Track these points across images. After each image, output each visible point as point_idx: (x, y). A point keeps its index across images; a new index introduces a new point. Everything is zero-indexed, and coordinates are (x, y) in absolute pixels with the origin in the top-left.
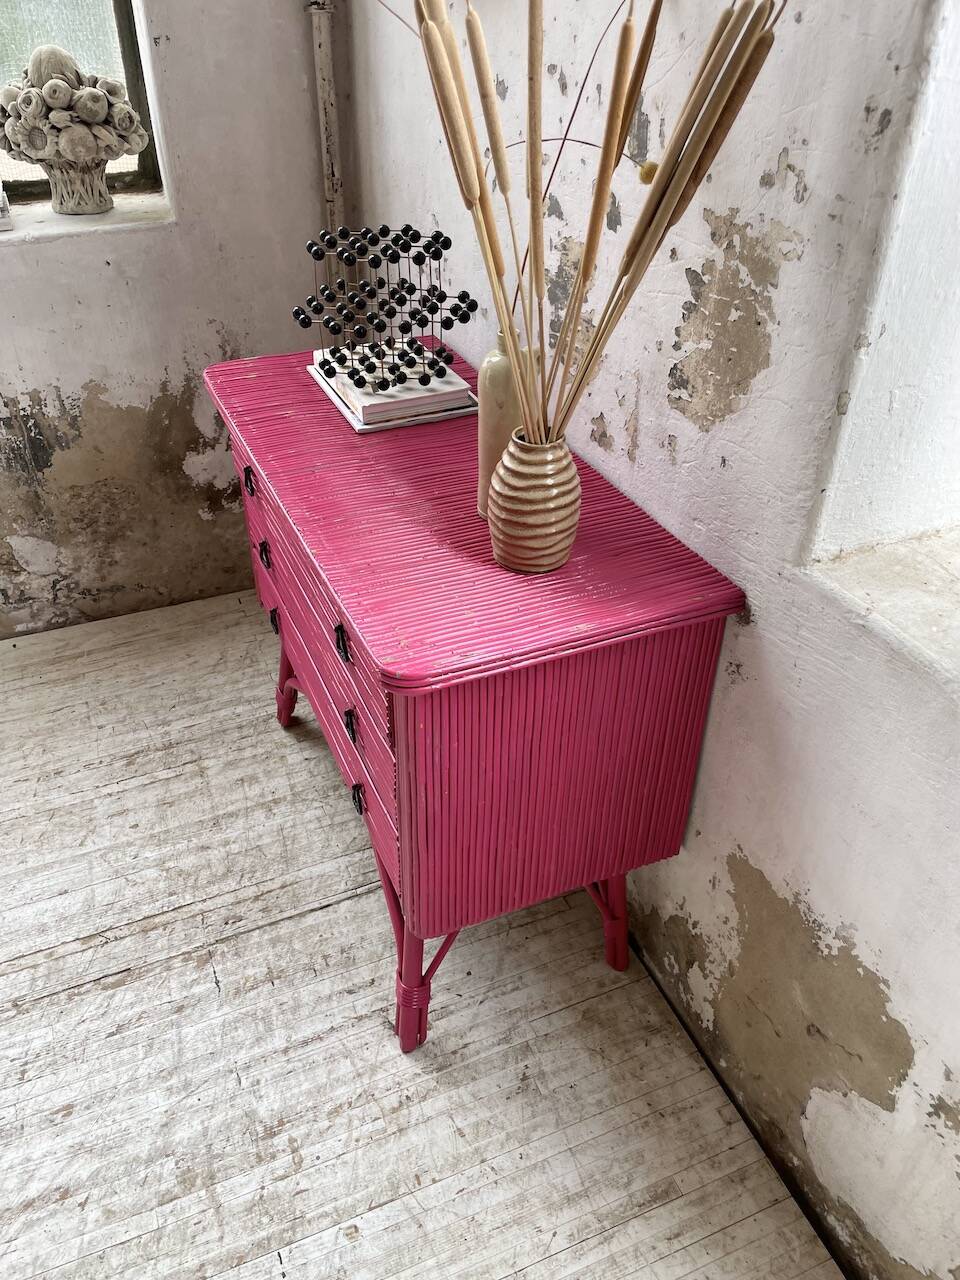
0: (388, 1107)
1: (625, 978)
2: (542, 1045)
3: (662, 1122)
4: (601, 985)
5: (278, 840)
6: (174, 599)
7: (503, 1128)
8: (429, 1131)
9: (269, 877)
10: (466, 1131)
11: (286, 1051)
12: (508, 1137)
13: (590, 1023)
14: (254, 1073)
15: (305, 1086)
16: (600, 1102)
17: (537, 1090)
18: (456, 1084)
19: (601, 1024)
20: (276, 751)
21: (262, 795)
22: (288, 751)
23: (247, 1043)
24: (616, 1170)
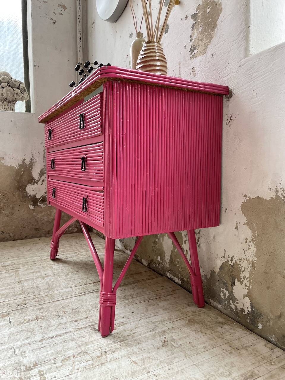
0: (94, 356)
1: (204, 310)
2: (171, 331)
3: (239, 351)
4: (194, 312)
5: (46, 285)
6: (15, 239)
7: (157, 359)
8: (118, 363)
9: (40, 293)
10: (138, 362)
11: (41, 341)
12: (161, 362)
13: (192, 323)
14: (23, 349)
15: (50, 352)
16: (205, 347)
17: (172, 345)
18: (131, 346)
19: (197, 323)
20: (48, 266)
21: (41, 275)
23: (21, 339)
24: (221, 370)
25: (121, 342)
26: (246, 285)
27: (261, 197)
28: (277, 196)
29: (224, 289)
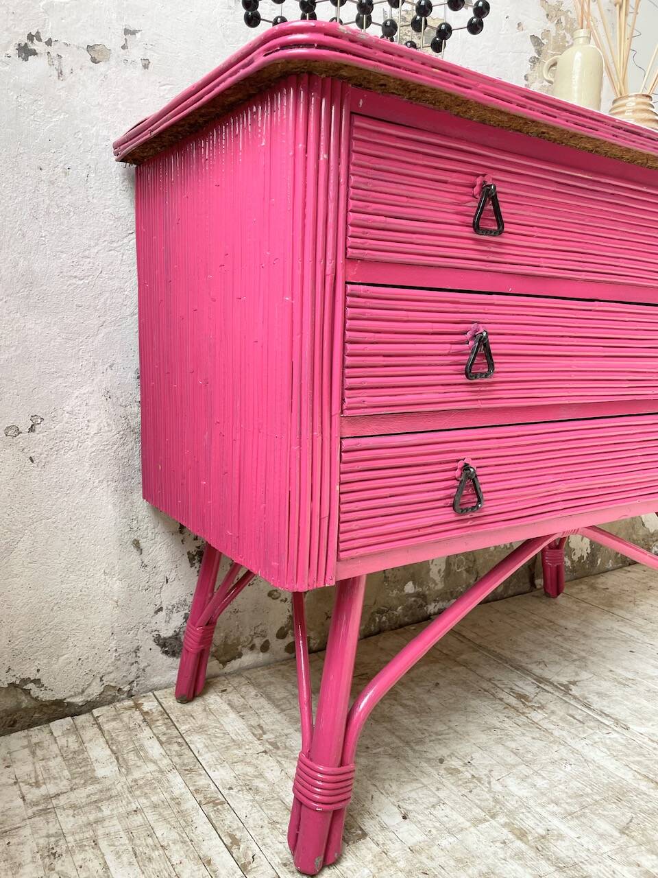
5: (592, 812)
20: (402, 864)
21: (519, 856)
22: (395, 850)
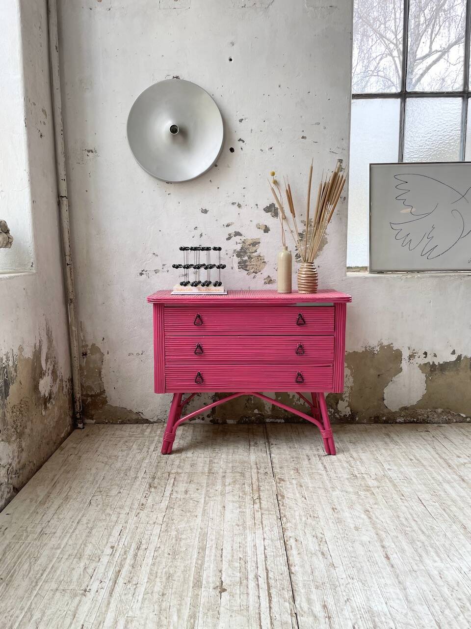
3: (368, 431)
25: (343, 451)
26: (347, 401)
27: (356, 351)
28: (366, 350)
29: (330, 409)
